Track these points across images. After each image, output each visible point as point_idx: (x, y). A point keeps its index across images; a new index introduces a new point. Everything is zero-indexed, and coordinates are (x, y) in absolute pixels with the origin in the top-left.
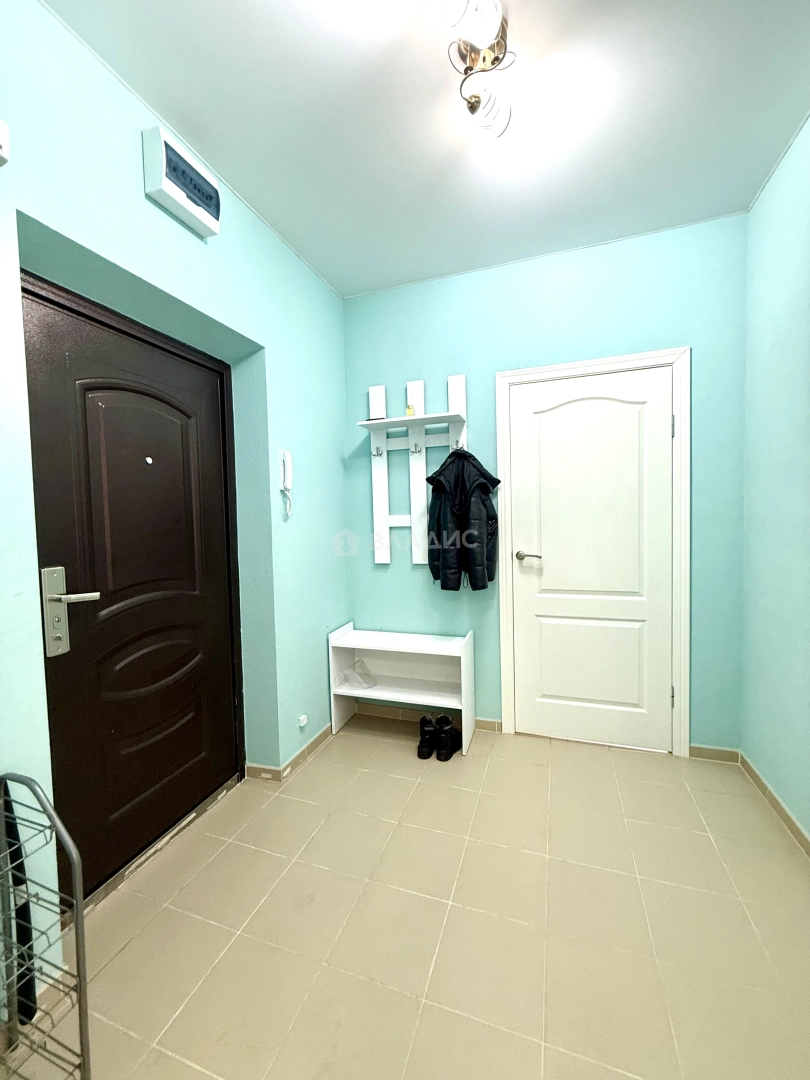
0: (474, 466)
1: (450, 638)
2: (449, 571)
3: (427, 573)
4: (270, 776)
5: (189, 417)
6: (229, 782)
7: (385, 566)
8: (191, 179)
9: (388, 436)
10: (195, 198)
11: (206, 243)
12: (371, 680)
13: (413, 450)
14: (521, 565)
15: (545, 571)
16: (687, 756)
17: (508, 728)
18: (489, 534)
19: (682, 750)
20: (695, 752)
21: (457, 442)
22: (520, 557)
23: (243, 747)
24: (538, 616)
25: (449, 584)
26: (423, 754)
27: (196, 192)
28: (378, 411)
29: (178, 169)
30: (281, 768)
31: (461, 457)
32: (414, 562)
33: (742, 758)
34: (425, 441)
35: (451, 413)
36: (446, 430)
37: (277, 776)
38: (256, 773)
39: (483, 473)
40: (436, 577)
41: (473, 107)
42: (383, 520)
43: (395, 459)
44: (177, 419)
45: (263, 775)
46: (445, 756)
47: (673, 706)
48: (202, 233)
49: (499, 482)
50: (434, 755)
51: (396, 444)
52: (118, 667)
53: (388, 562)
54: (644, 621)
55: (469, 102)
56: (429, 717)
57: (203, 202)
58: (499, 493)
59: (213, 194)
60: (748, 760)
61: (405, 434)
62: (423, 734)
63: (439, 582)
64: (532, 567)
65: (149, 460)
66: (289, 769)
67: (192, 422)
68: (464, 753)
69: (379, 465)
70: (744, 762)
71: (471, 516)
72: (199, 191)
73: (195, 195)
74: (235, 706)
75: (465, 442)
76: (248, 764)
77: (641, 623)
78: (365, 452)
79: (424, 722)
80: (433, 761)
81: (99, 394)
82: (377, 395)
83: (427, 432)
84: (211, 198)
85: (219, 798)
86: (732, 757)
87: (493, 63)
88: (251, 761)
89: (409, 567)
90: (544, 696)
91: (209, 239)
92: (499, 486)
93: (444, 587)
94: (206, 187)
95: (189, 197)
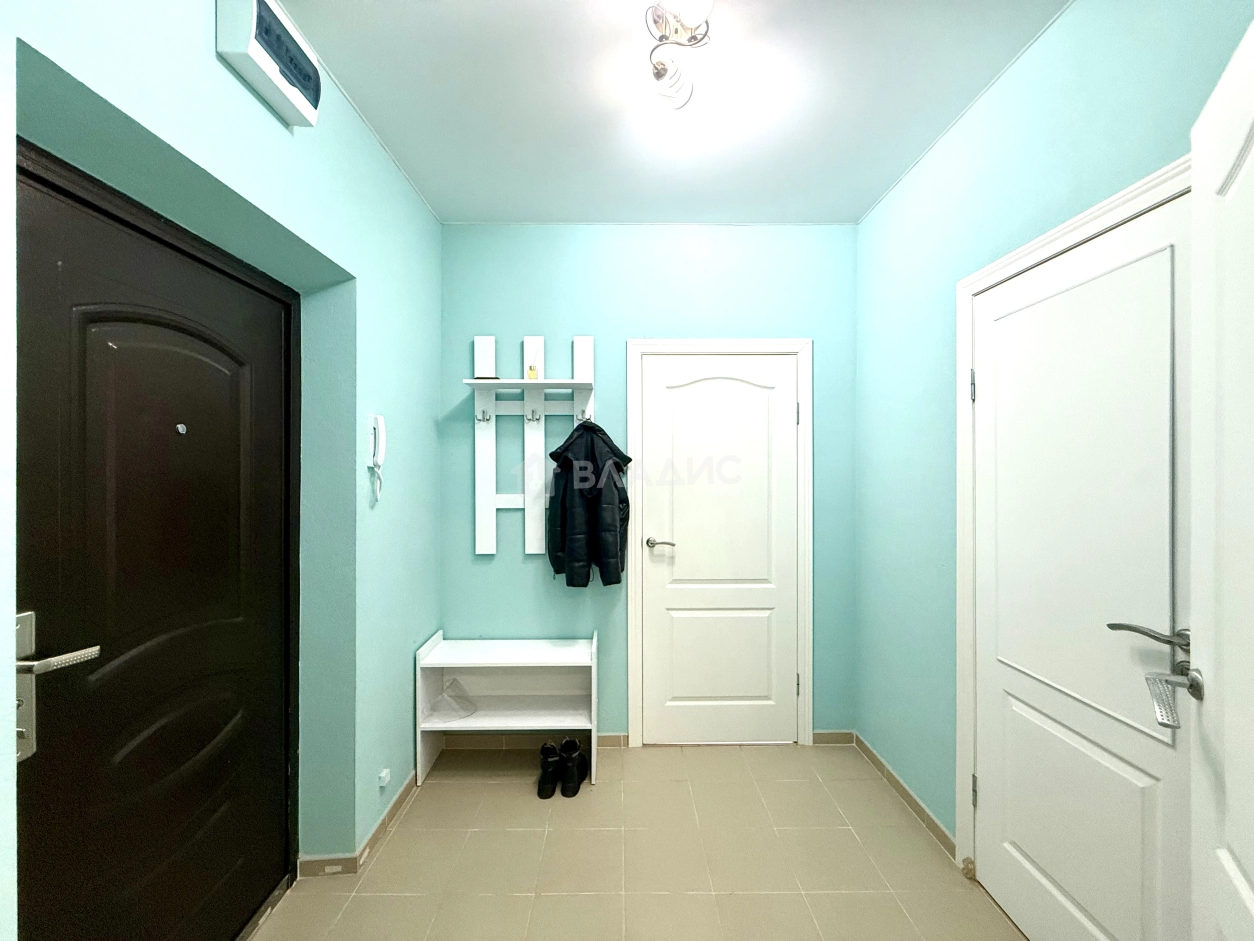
0: (604, 441)
1: (570, 641)
2: (577, 564)
3: (545, 566)
4: (339, 868)
5: (241, 364)
6: (276, 893)
7: (490, 557)
8: (287, 50)
9: (498, 397)
10: (289, 74)
11: (292, 133)
12: (469, 705)
13: (530, 417)
14: (651, 553)
15: (676, 560)
16: (811, 743)
17: (635, 742)
18: (621, 519)
19: (807, 739)
20: (818, 739)
21: (583, 412)
22: (651, 544)
23: (296, 833)
24: (668, 609)
25: (577, 580)
26: (545, 792)
27: (292, 67)
28: (485, 367)
29: (270, 33)
30: (357, 853)
31: (589, 434)
32: (527, 552)
33: (857, 737)
34: (544, 408)
35: (576, 380)
36: (571, 397)
37: (350, 866)
38: (316, 868)
39: (615, 451)
40: (557, 571)
41: (659, 74)
42: (488, 500)
43: (506, 425)
44: (225, 368)
45: (328, 869)
46: (571, 791)
47: (798, 694)
48: (289, 121)
49: (630, 460)
50: (558, 792)
51: (510, 408)
52: (119, 757)
53: (494, 552)
54: (772, 609)
55: (656, 69)
56: (551, 743)
57: (299, 81)
58: (629, 472)
59: (311, 74)
60: (861, 738)
61: (521, 397)
62: (545, 766)
63: (562, 577)
64: (664, 555)
65: (181, 428)
66: (368, 850)
67: (246, 370)
68: (593, 782)
69: (485, 434)
70: (859, 742)
71: (603, 499)
72: (296, 66)
73: (291, 71)
74: (287, 778)
75: (593, 412)
76: (303, 857)
77: (769, 612)
78: (465, 416)
79: (546, 751)
80: (558, 799)
81: (106, 327)
82: (485, 347)
83: (547, 397)
84: (310, 78)
85: (261, 922)
86: (848, 738)
87: (690, 40)
88: (306, 853)
89: (520, 557)
90: (675, 699)
91: (296, 129)
92: (629, 465)
93: (571, 583)
94: (304, 63)
95: (282, 72)
